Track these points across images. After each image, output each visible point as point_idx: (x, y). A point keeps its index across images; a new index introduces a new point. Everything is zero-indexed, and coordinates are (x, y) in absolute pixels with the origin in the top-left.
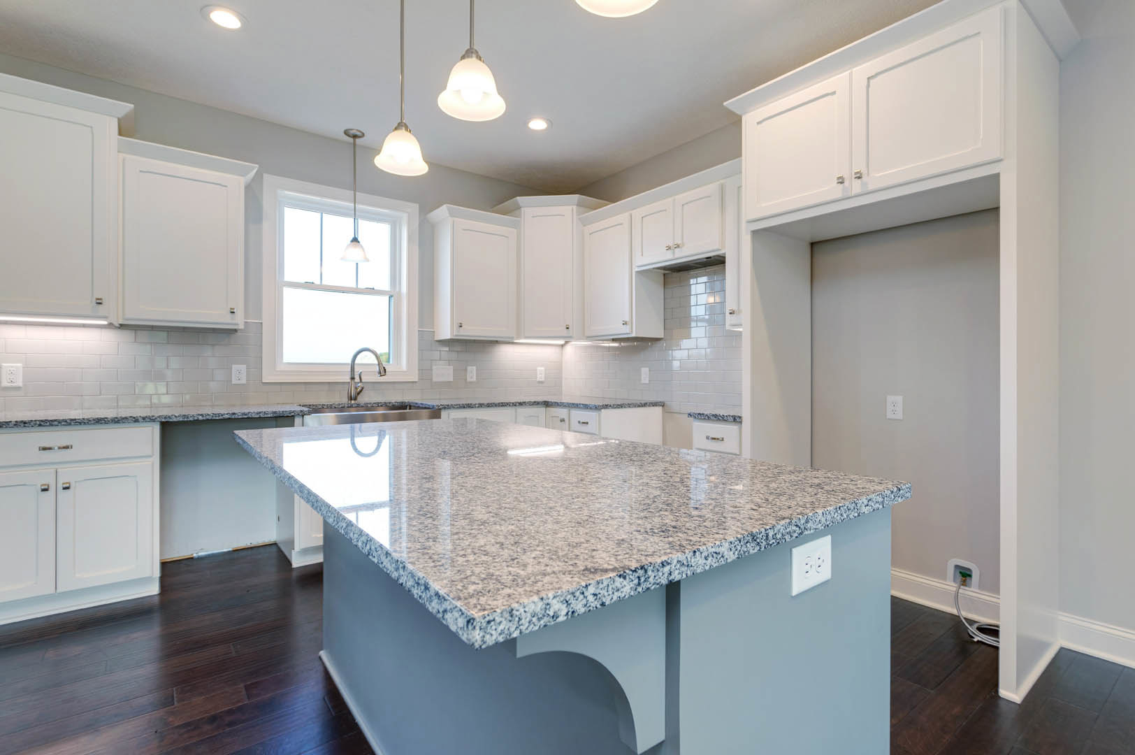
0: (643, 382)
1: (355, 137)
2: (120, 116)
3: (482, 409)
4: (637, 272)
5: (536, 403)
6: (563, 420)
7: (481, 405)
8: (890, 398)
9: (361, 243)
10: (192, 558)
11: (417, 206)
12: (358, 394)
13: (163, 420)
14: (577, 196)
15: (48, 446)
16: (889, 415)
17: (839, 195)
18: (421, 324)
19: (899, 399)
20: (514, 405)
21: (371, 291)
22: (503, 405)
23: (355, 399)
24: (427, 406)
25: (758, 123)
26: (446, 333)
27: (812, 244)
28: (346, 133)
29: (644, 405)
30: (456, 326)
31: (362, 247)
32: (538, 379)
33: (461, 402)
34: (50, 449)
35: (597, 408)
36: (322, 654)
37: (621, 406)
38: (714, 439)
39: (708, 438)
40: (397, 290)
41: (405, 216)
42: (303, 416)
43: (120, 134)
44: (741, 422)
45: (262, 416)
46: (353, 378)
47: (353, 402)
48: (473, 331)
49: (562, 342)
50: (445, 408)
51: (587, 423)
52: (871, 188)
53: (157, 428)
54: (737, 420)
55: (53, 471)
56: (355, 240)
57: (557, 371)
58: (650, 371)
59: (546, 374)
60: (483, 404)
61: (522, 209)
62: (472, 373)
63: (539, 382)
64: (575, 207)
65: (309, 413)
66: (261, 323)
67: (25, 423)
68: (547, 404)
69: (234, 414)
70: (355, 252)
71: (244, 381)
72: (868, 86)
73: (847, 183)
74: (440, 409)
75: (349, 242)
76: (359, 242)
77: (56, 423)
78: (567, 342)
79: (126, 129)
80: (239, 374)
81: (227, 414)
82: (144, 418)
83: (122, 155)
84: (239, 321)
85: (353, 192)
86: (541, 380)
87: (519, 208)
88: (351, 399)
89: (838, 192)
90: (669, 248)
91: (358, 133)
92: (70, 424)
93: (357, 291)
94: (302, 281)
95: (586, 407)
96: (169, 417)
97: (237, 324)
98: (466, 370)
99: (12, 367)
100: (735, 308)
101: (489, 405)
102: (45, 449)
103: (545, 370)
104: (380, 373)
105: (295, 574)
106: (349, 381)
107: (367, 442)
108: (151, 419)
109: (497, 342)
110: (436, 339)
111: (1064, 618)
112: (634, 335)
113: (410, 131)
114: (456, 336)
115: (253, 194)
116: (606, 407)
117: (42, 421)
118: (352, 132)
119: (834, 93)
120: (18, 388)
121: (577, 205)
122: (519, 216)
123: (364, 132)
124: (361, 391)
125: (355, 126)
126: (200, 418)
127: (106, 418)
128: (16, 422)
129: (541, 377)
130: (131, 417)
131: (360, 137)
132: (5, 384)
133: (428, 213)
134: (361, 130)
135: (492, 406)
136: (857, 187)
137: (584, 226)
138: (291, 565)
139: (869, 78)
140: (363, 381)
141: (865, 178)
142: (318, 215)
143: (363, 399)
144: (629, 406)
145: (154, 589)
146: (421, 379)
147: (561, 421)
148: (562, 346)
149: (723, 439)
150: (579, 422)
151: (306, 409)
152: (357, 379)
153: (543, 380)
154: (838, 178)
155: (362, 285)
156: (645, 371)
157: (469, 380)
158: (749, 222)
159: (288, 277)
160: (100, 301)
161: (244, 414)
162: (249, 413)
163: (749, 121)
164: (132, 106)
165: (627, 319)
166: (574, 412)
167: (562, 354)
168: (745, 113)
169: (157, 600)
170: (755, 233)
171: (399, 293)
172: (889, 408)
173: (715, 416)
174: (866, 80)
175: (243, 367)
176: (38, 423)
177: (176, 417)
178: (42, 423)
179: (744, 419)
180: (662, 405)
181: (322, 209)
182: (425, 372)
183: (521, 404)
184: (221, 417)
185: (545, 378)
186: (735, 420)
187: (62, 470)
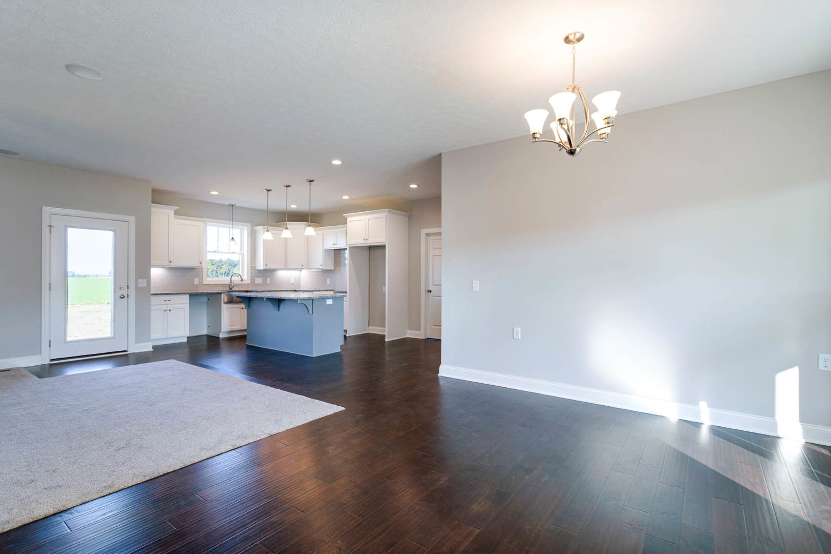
0: (328, 283)
2: (175, 210)
4: (326, 250)
7: (274, 291)
11: (251, 225)
12: (233, 287)
14: (306, 223)
15: (166, 300)
17: (364, 243)
18: (252, 264)
21: (233, 253)
22: (281, 291)
25: (350, 222)
26: (261, 267)
27: (369, 247)
28: (230, 204)
30: (264, 265)
40: (243, 252)
41: (246, 228)
43: (175, 215)
46: (231, 283)
48: (270, 267)
52: (369, 242)
53: (187, 297)
54: (346, 292)
57: (298, 280)
58: (330, 280)
62: (268, 280)
63: (292, 284)
65: (225, 292)
67: (162, 294)
68: (295, 291)
70: (233, 242)
71: (198, 283)
72: (368, 221)
73: (365, 240)
77: (168, 294)
78: (302, 271)
79: (176, 213)
80: (196, 281)
85: (232, 222)
88: (231, 289)
90: (333, 244)
91: (234, 205)
92: (171, 294)
93: (229, 253)
94: (213, 251)
98: (266, 279)
103: (294, 279)
104: (241, 281)
105: (220, 340)
108: (187, 293)
109: (276, 270)
110: (257, 270)
111: (409, 331)
112: (324, 269)
114: (264, 269)
116: (314, 291)
118: (232, 204)
119: (363, 220)
122: (286, 227)
125: (233, 202)
129: (293, 282)
130: (184, 293)
133: (255, 228)
136: (366, 242)
138: (220, 337)
139: (368, 219)
140: (234, 283)
141: (368, 240)
142: (217, 227)
143: (234, 289)
145: (185, 340)
146: (251, 282)
148: (300, 271)
154: (363, 239)
156: (328, 280)
157: (267, 283)
159: (209, 249)
163: (349, 220)
164: (178, 208)
165: (322, 264)
167: (300, 273)
168: (347, 217)
169: (186, 344)
170: (350, 247)
171: (243, 254)
175: (198, 279)
176: (164, 294)
180: (334, 291)
181: (219, 225)
182: (253, 280)
187: (169, 306)
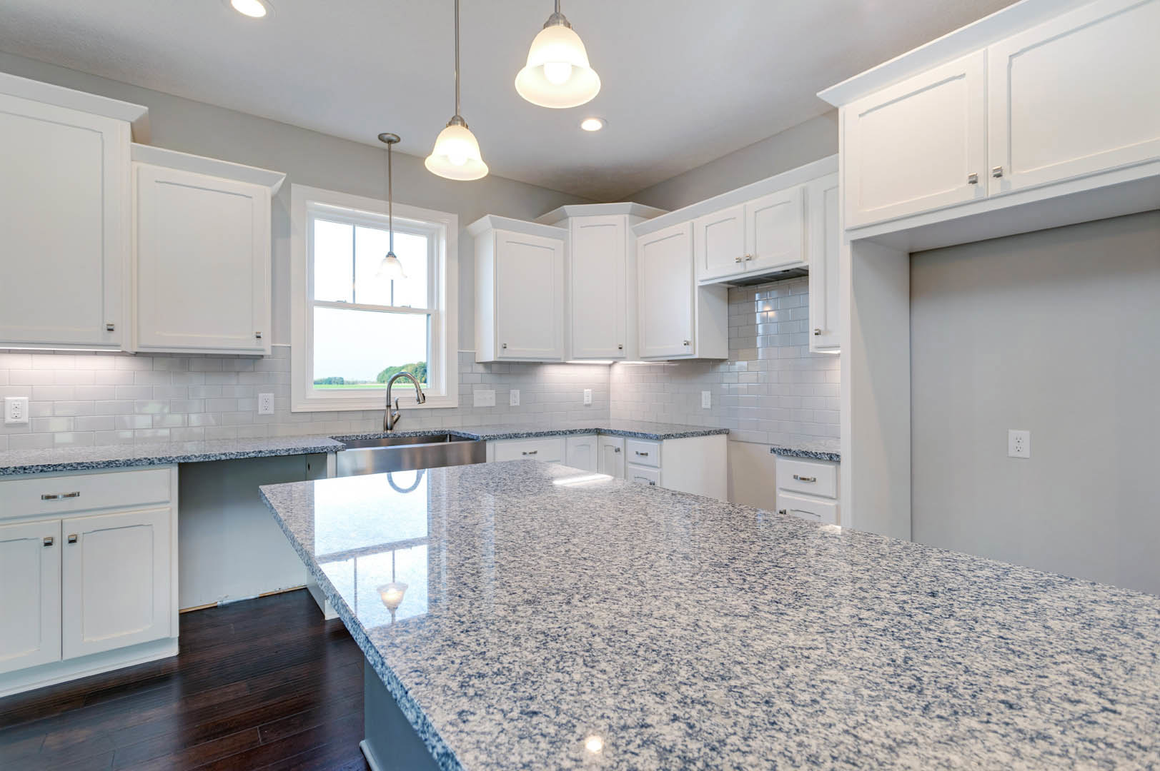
0: (703, 406)
1: (390, 142)
2: (133, 120)
3: (529, 439)
4: (701, 287)
5: (587, 431)
6: (618, 450)
7: (529, 435)
8: (1013, 434)
9: (397, 258)
10: (216, 607)
11: (456, 217)
12: (395, 423)
13: (182, 461)
14: (630, 204)
15: (51, 494)
16: (1012, 453)
17: (972, 197)
18: (461, 343)
19: (1025, 435)
20: (564, 433)
21: (406, 310)
22: (552, 434)
23: (391, 429)
24: (470, 437)
25: (860, 115)
26: (489, 354)
27: (911, 255)
28: (381, 137)
29: (708, 433)
30: (499, 348)
31: (397, 260)
32: (586, 402)
33: (508, 432)
34: (54, 497)
35: (659, 438)
36: (364, 744)
37: (684, 436)
38: (804, 479)
39: (795, 477)
40: (435, 308)
41: (444, 227)
42: (336, 453)
43: (134, 139)
44: (839, 462)
45: (291, 453)
46: (389, 406)
47: (389, 432)
48: (518, 352)
49: (611, 362)
50: (490, 439)
51: (647, 454)
52: (1014, 188)
53: (175, 471)
54: (834, 458)
55: (60, 521)
56: (391, 255)
57: (604, 393)
58: (712, 394)
59: (592, 395)
60: (531, 434)
61: (570, 219)
62: (515, 398)
63: (587, 405)
64: (627, 216)
65: (344, 448)
66: (290, 347)
67: (25, 469)
68: (598, 432)
69: (260, 452)
70: (391, 268)
71: (271, 411)
72: (1010, 65)
73: (980, 183)
74: (485, 440)
75: (384, 257)
76: (395, 257)
77: (60, 468)
78: (615, 363)
79: (139, 135)
80: (266, 402)
81: (253, 452)
82: (160, 460)
83: (136, 164)
84: (266, 347)
85: (388, 203)
86: (587, 403)
87: (565, 217)
88: (387, 429)
89: (970, 193)
90: (739, 261)
91: (394, 138)
92: (76, 469)
93: (391, 310)
94: (334, 300)
95: (645, 436)
96: (189, 458)
97: (263, 350)
98: (509, 393)
99: (16, 401)
100: (822, 328)
101: (538, 435)
102: (48, 497)
103: (592, 391)
104: (418, 400)
105: (327, 628)
106: (385, 408)
107: (405, 477)
108: (164, 461)
109: (541, 363)
110: (477, 361)
112: (697, 356)
113: (467, 127)
114: (500, 358)
115: (280, 204)
116: (668, 436)
117: (44, 466)
118: (387, 136)
119: (962, 76)
120: (23, 424)
121: (631, 214)
122: (566, 226)
123: (399, 136)
124: (397, 420)
125: (390, 130)
126: (223, 457)
127: (117, 460)
128: (15, 468)
129: (588, 400)
130: (145, 459)
131: (395, 142)
132: (9, 419)
133: (469, 224)
134: (397, 134)
135: (541, 435)
137: (638, 236)
138: (324, 616)
139: (1010, 56)
140: (399, 408)
141: (1006, 177)
142: (350, 227)
144: (693, 434)
145: (173, 651)
146: (461, 404)
147: (616, 451)
148: (610, 366)
149: (815, 480)
150: (637, 453)
151: (340, 444)
152: (394, 407)
153: (590, 402)
154: (970, 177)
155: (397, 304)
156: (706, 395)
157: (512, 404)
158: (847, 231)
159: (318, 296)
160: (111, 327)
161: (271, 452)
162: (277, 450)
163: (848, 114)
164: (146, 108)
165: (689, 339)
166: (630, 441)
167: (610, 374)
168: (843, 104)
169: (176, 663)
170: (855, 243)
171: (438, 311)
172: (1012, 444)
173: (806, 453)
174: (1008, 58)
175: (270, 395)
176: (40, 468)
177: (195, 457)
178: (45, 469)
179: (843, 458)
180: (727, 432)
181: (355, 221)
182: (465, 395)
183: (572, 432)
184: (246, 456)
185: (592, 401)
186: (831, 458)
187: (68, 520)
